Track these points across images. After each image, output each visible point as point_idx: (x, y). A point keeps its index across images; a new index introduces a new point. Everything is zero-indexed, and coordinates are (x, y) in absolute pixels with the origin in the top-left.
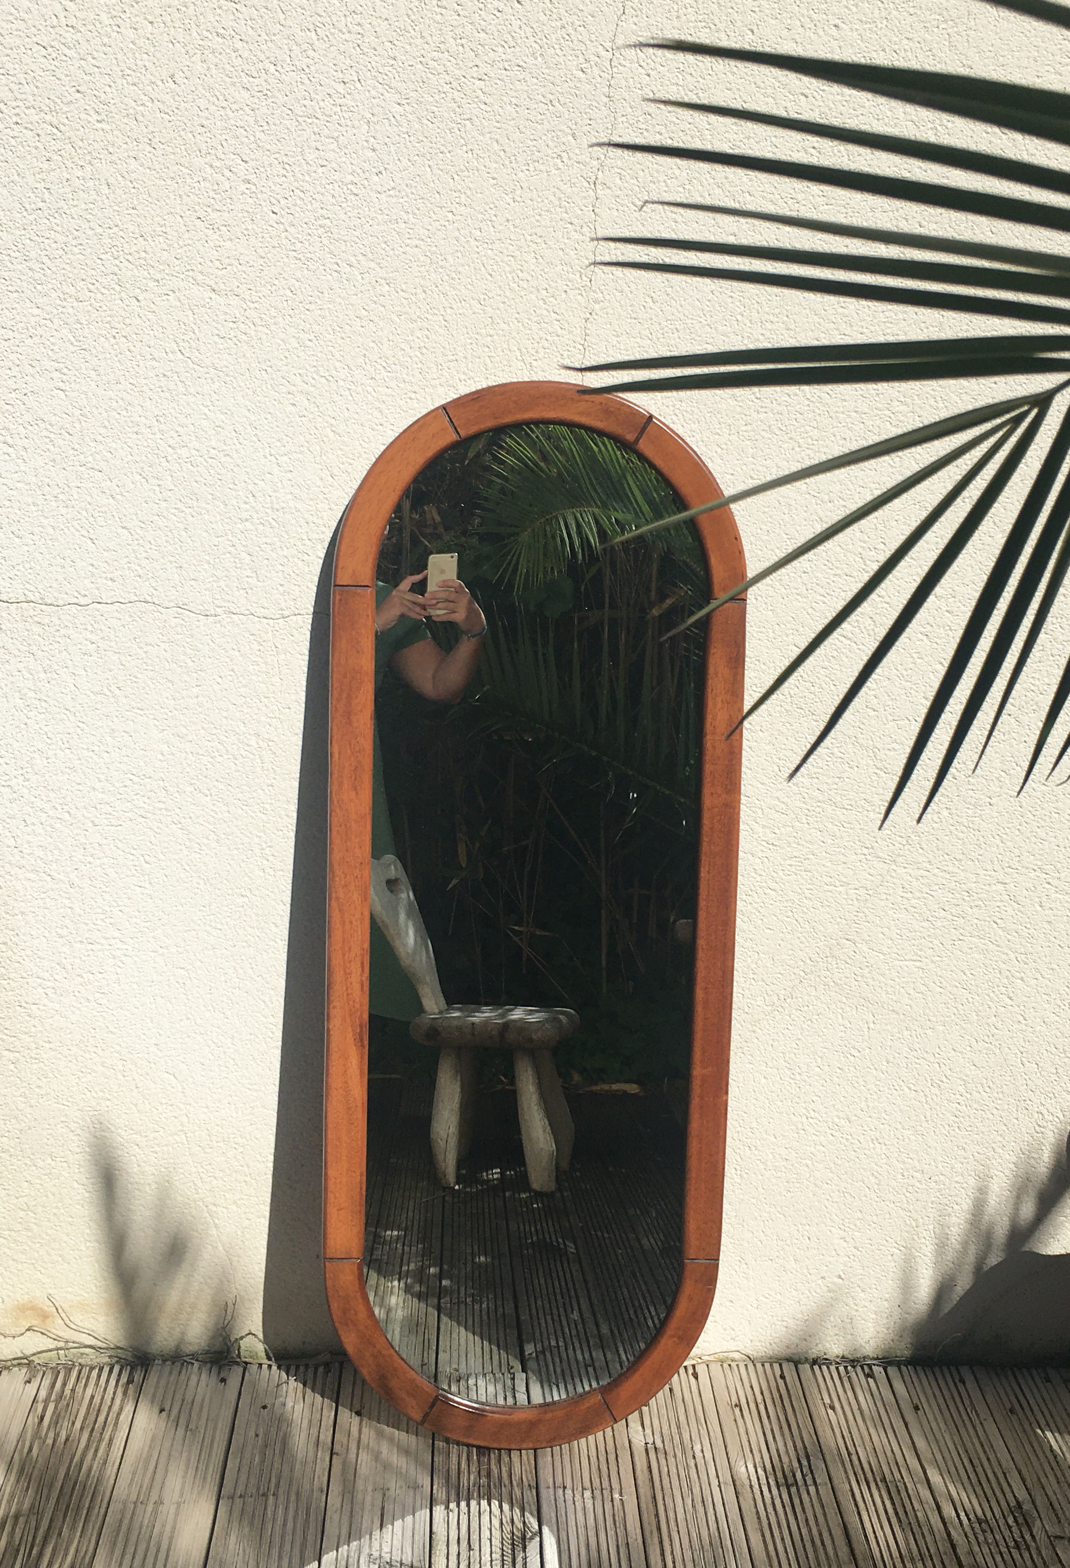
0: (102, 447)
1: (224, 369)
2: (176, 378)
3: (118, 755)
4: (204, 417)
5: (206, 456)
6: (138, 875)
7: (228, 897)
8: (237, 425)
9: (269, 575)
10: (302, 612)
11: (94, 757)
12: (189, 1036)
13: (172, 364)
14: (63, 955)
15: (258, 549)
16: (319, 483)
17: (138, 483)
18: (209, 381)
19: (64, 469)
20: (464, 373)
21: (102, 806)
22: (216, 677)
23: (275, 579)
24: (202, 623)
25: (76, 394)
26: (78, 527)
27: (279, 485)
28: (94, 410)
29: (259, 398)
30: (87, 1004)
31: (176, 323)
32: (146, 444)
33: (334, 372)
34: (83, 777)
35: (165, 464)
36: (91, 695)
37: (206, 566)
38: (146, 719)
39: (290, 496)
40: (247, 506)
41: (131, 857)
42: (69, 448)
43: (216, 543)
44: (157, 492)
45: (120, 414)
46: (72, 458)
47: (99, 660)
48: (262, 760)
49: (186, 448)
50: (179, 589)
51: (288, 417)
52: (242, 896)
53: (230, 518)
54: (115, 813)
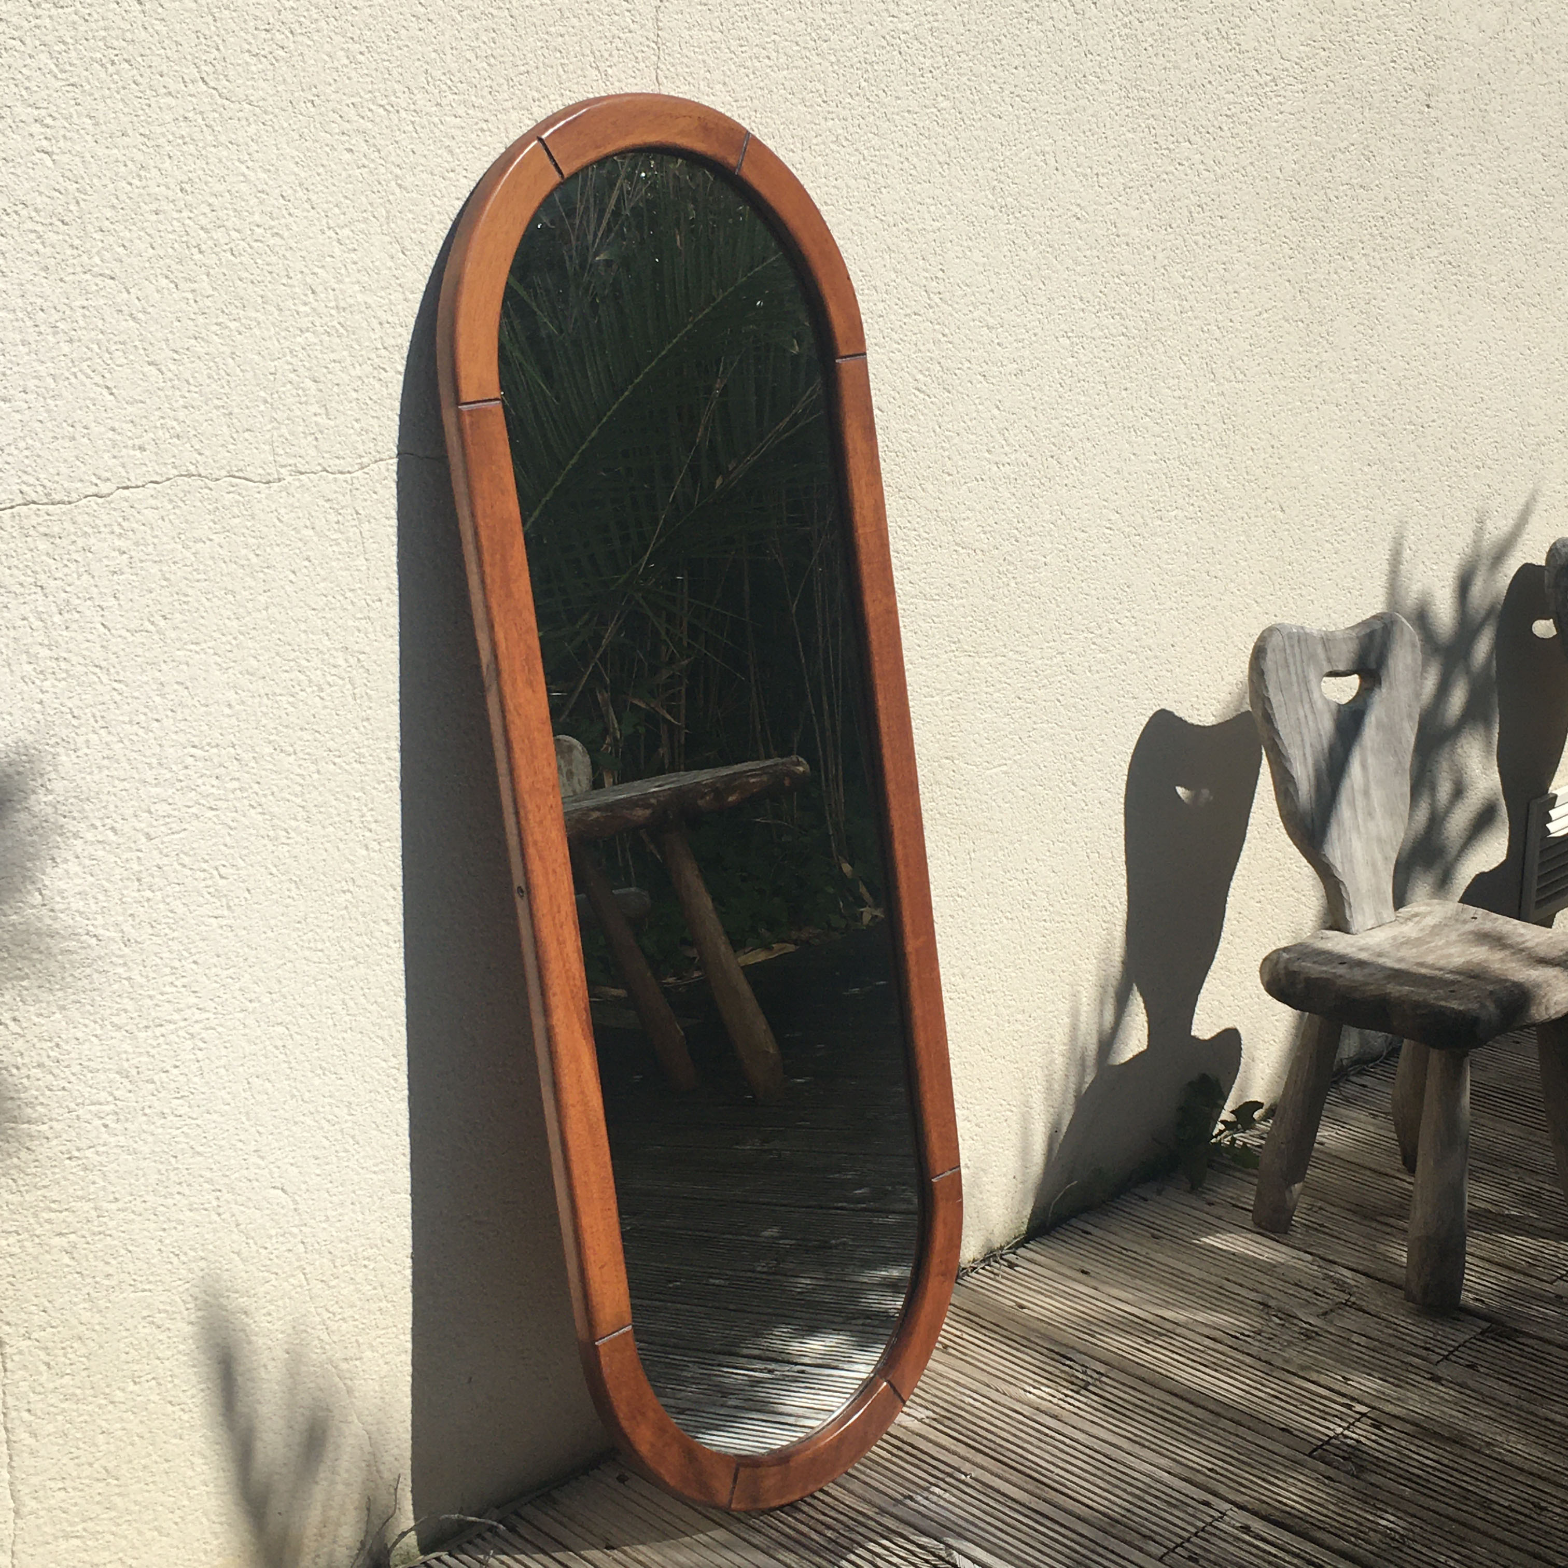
0: (111, 239)
1: (261, 103)
2: (200, 120)
3: (171, 721)
4: (242, 178)
5: (249, 239)
6: (213, 900)
7: (327, 899)
8: (285, 187)
9: (341, 408)
10: (383, 456)
11: (141, 732)
12: (296, 1123)
13: (193, 99)
14: (124, 1056)
15: (325, 370)
16: (390, 264)
17: (165, 291)
18: (244, 122)
19: (61, 280)
20: (538, 91)
21: (157, 806)
22: (289, 573)
23: (350, 413)
24: (263, 496)
25: (65, 158)
26: (89, 371)
27: (343, 271)
28: (95, 180)
29: (307, 144)
30: (163, 1121)
31: (194, 36)
32: (170, 229)
33: (393, 98)
34: (128, 768)
35: (198, 256)
36: (128, 634)
37: (262, 408)
38: (203, 656)
39: (357, 287)
40: (307, 309)
41: (202, 875)
42: (66, 246)
43: (273, 370)
44: (192, 302)
45: (131, 184)
46: (71, 261)
47: (134, 577)
48: (352, 685)
49: (223, 229)
50: (231, 447)
51: (345, 169)
52: (344, 892)
53: (287, 330)
54: (176, 813)
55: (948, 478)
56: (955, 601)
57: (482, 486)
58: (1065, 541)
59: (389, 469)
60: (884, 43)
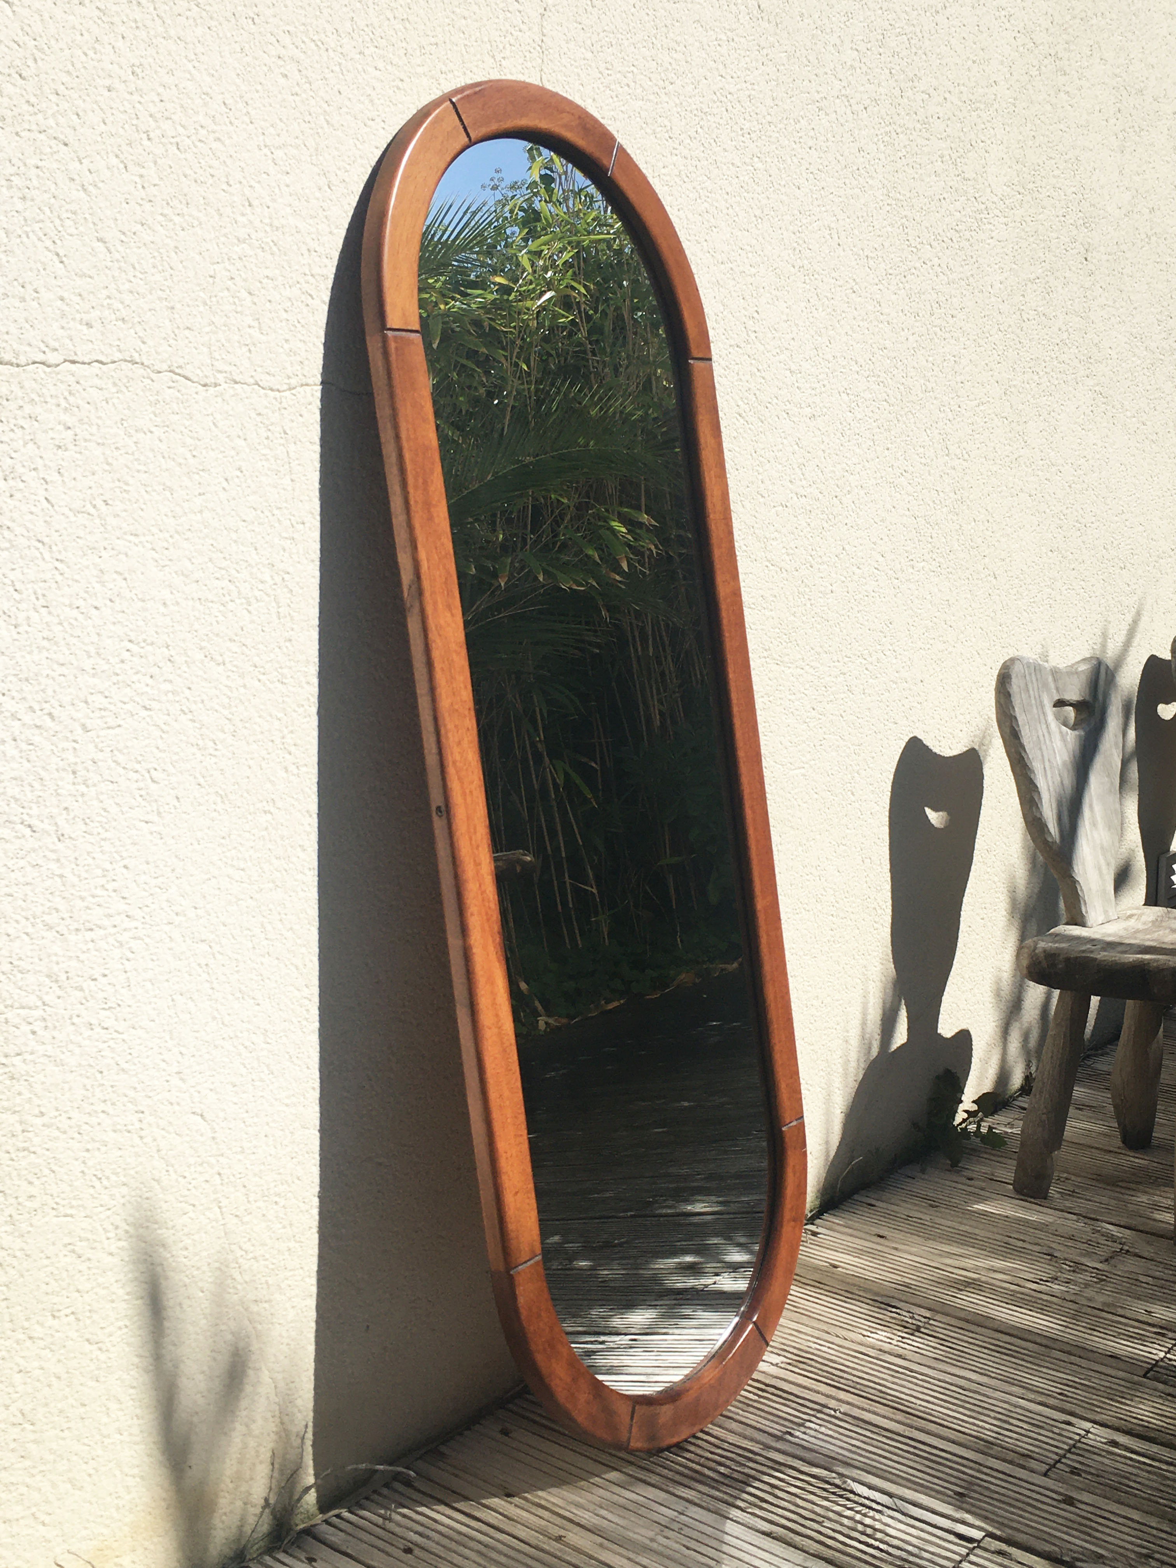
0: (66, 104)
1: (208, 8)
3: (110, 611)
4: (189, 76)
6: (144, 803)
7: (250, 817)
8: (227, 95)
9: (273, 325)
10: (310, 381)
11: (81, 617)
12: (216, 1047)
14: (54, 958)
15: (259, 285)
16: (318, 194)
17: (115, 169)
18: (191, 21)
19: (17, 134)
21: (94, 698)
22: (223, 480)
23: (280, 331)
24: (201, 397)
26: (41, 234)
27: (277, 190)
28: (53, 42)
29: (247, 58)
30: (90, 1033)
32: (122, 109)
33: (323, 36)
34: (67, 652)
35: (146, 142)
36: (71, 514)
37: (201, 308)
38: (142, 549)
39: (288, 210)
40: (244, 220)
41: (135, 776)
43: (212, 273)
44: (139, 187)
45: (86, 54)
46: (27, 117)
47: (78, 456)
48: (278, 603)
49: (170, 122)
50: (172, 342)
51: (280, 93)
52: (265, 812)
53: (225, 235)
54: (112, 707)
55: (762, 500)
56: (768, 613)
57: (406, 412)
58: (845, 574)
59: (313, 395)
60: (715, 98)
